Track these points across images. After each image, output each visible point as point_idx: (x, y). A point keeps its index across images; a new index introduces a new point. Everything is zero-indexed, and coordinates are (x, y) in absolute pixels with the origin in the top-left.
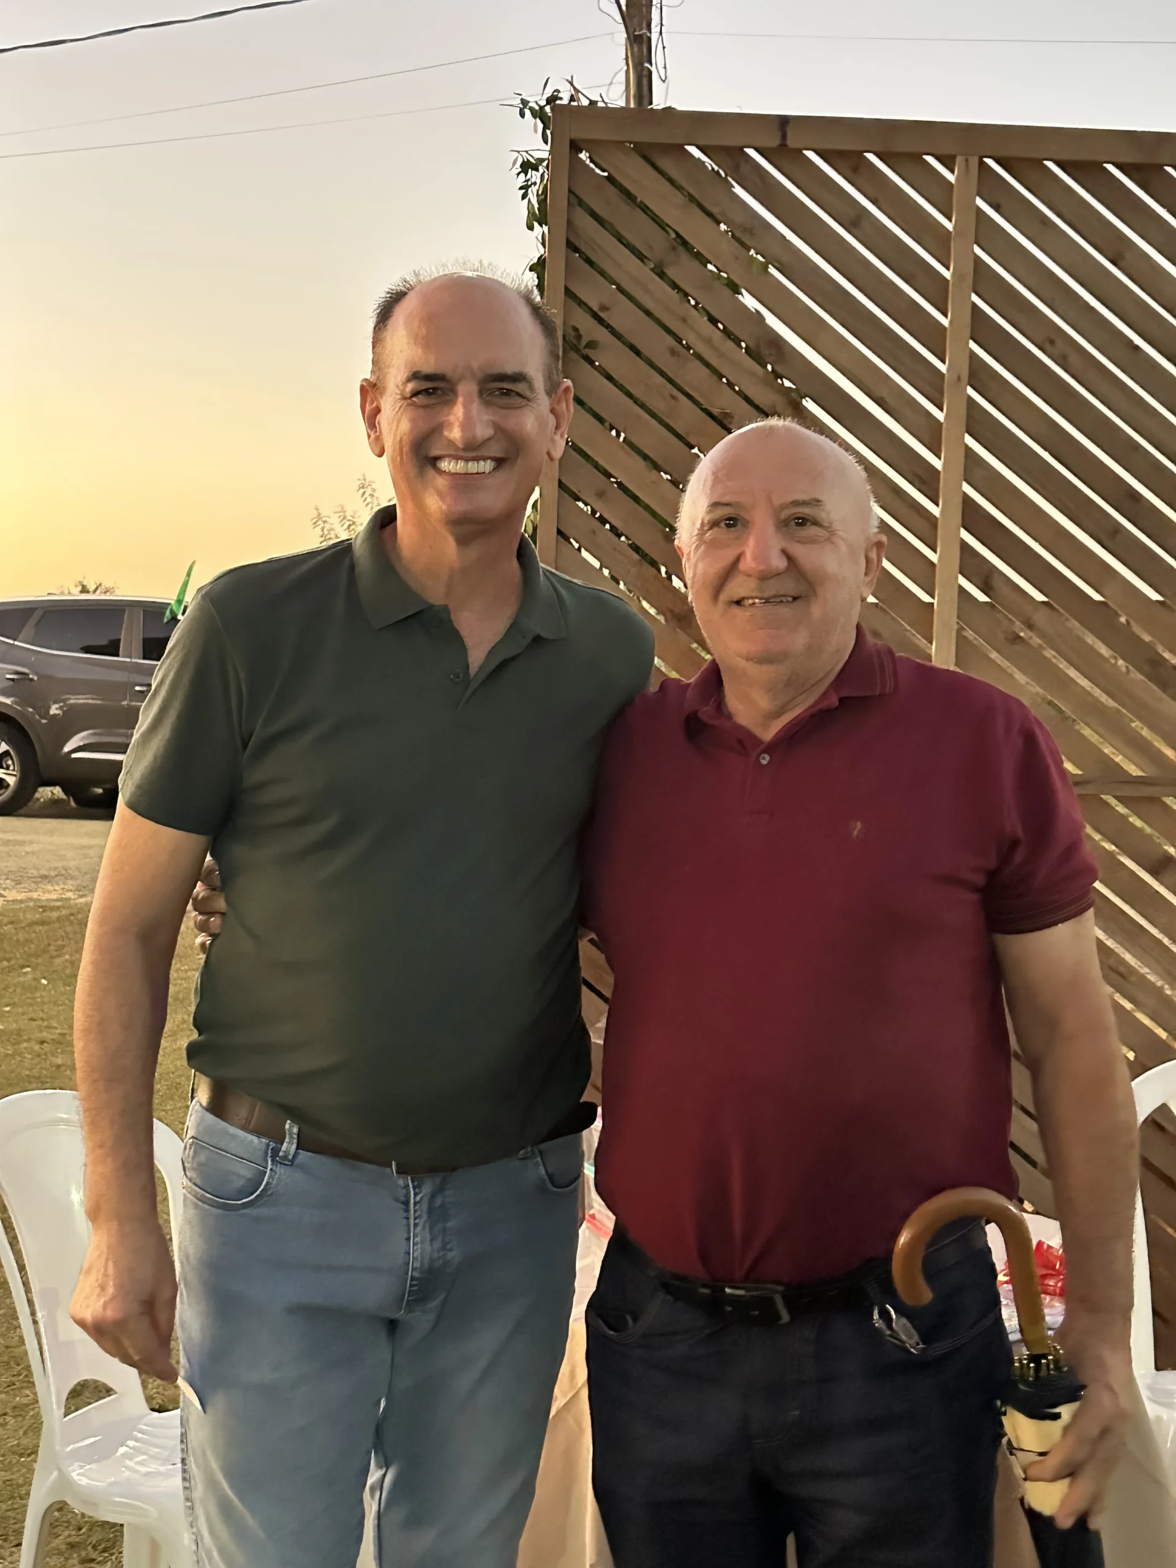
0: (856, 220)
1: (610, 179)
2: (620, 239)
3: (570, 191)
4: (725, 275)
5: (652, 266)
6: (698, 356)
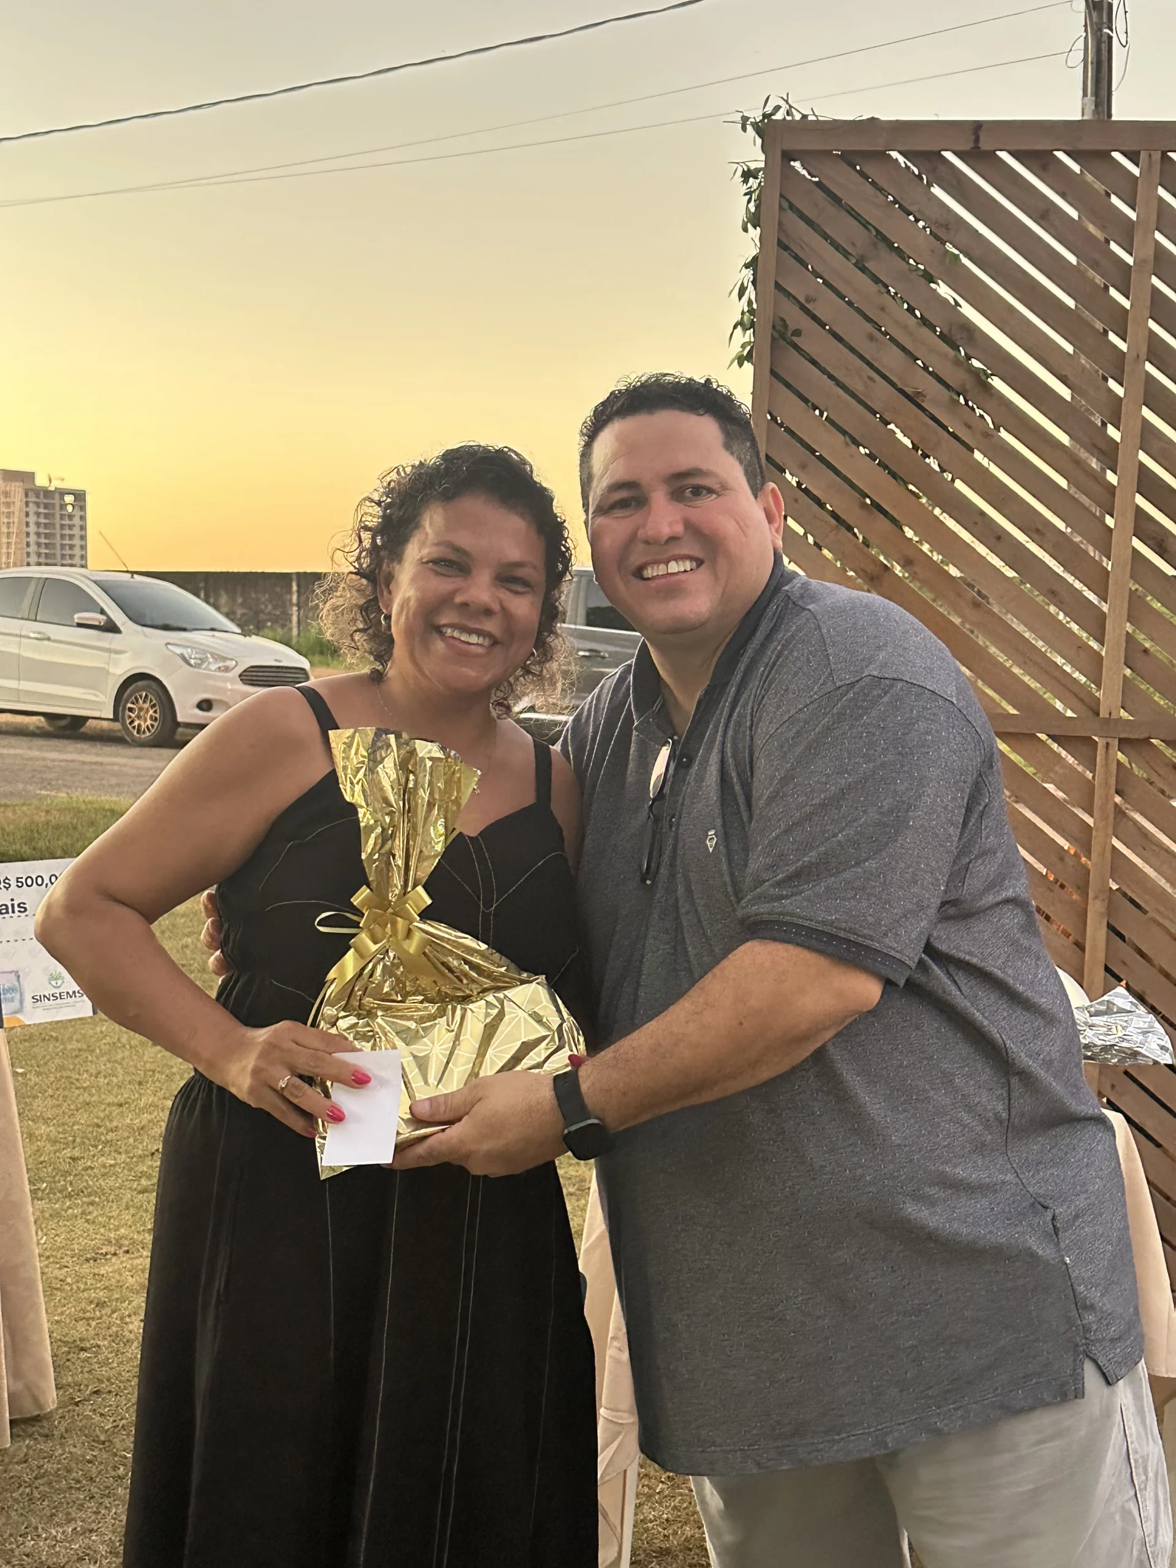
0: (1044, 213)
1: (818, 185)
2: (826, 237)
3: (781, 196)
4: (922, 267)
5: (854, 261)
6: (895, 341)
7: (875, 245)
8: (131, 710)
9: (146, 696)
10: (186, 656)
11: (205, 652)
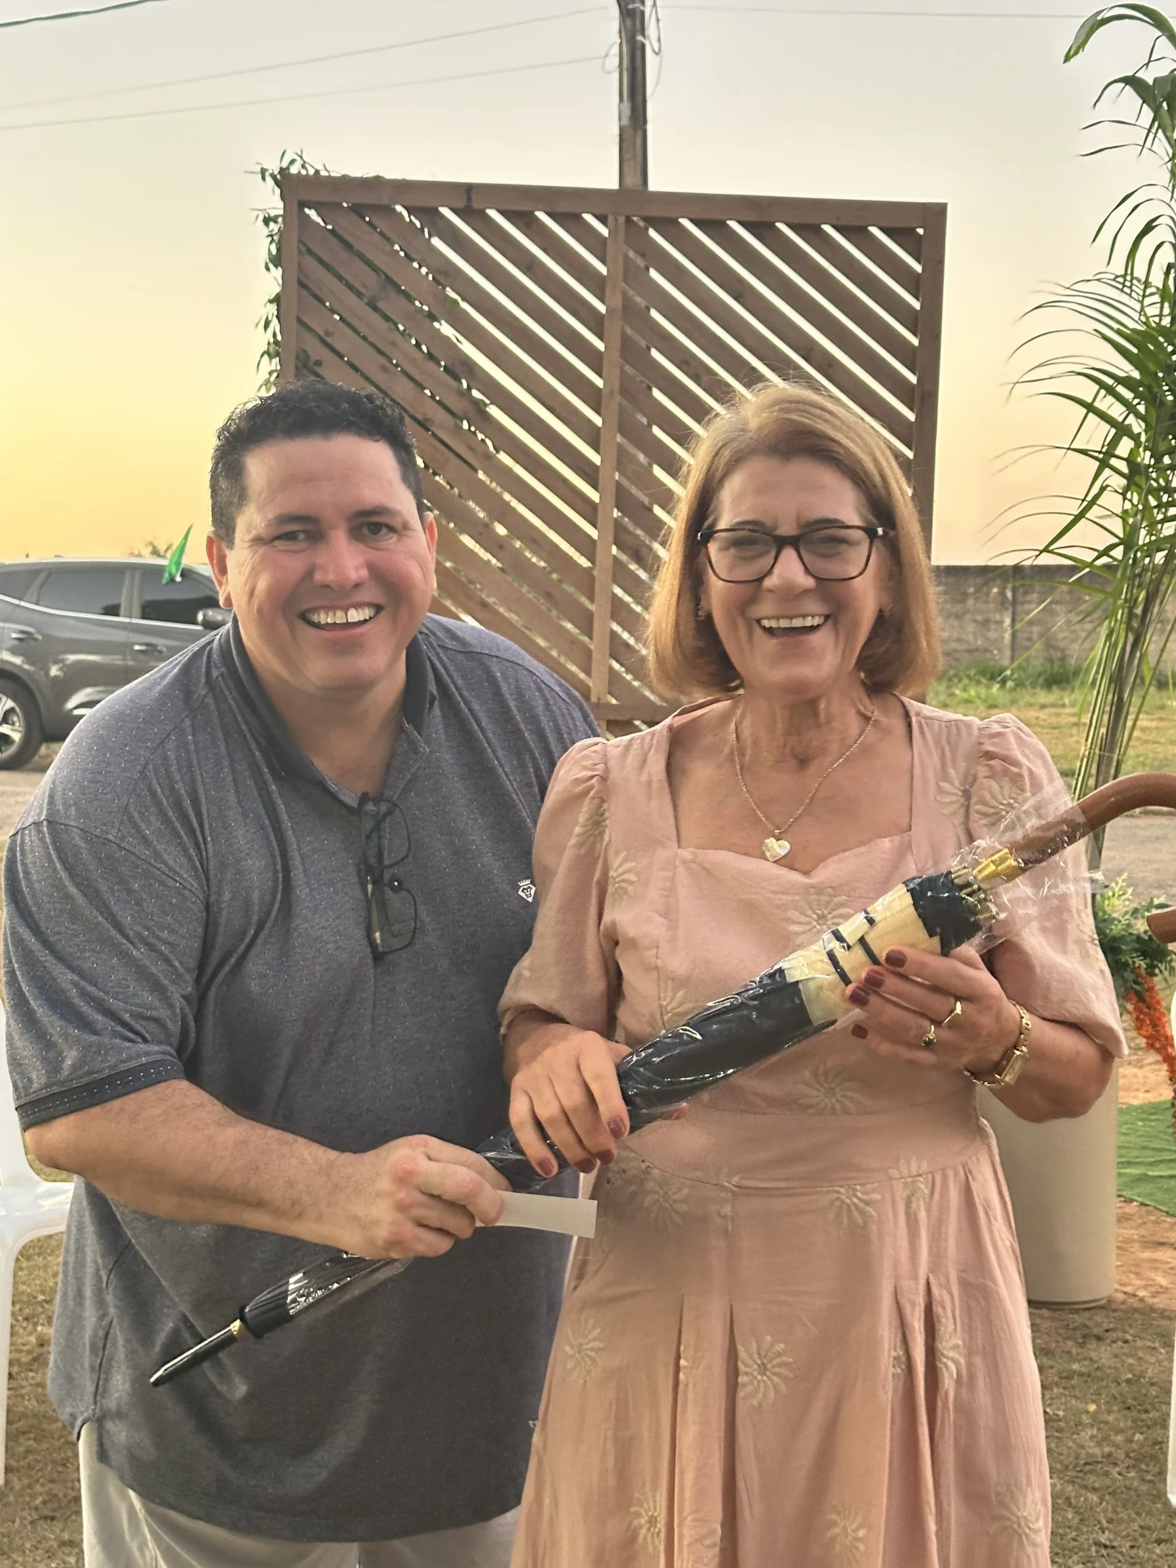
0: (530, 266)
1: (332, 232)
2: (341, 278)
3: (301, 241)
4: (426, 308)
5: (366, 300)
6: (405, 373)
7: (384, 287)
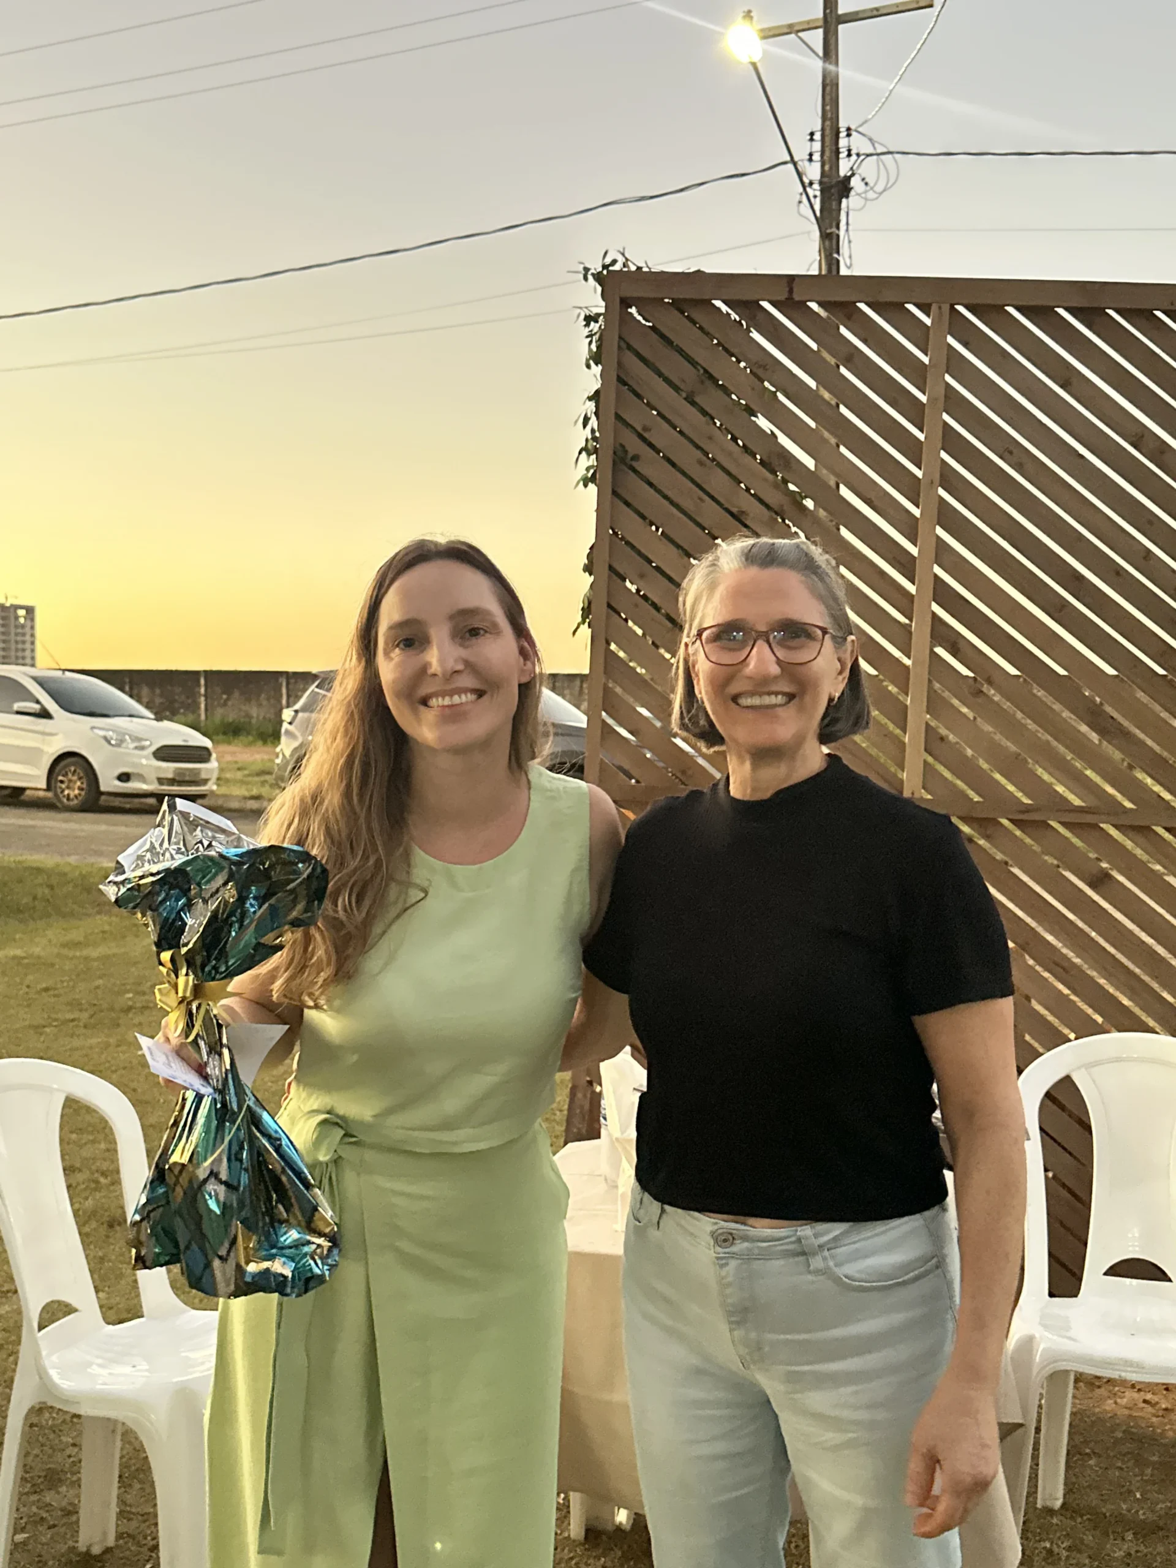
1: (653, 328)
2: (660, 374)
3: (620, 338)
4: (743, 402)
5: (684, 395)
6: (720, 466)
7: (702, 382)
8: (62, 782)
9: (75, 771)
10: (109, 738)
11: (125, 734)
